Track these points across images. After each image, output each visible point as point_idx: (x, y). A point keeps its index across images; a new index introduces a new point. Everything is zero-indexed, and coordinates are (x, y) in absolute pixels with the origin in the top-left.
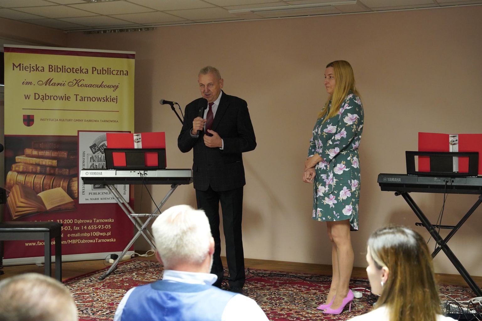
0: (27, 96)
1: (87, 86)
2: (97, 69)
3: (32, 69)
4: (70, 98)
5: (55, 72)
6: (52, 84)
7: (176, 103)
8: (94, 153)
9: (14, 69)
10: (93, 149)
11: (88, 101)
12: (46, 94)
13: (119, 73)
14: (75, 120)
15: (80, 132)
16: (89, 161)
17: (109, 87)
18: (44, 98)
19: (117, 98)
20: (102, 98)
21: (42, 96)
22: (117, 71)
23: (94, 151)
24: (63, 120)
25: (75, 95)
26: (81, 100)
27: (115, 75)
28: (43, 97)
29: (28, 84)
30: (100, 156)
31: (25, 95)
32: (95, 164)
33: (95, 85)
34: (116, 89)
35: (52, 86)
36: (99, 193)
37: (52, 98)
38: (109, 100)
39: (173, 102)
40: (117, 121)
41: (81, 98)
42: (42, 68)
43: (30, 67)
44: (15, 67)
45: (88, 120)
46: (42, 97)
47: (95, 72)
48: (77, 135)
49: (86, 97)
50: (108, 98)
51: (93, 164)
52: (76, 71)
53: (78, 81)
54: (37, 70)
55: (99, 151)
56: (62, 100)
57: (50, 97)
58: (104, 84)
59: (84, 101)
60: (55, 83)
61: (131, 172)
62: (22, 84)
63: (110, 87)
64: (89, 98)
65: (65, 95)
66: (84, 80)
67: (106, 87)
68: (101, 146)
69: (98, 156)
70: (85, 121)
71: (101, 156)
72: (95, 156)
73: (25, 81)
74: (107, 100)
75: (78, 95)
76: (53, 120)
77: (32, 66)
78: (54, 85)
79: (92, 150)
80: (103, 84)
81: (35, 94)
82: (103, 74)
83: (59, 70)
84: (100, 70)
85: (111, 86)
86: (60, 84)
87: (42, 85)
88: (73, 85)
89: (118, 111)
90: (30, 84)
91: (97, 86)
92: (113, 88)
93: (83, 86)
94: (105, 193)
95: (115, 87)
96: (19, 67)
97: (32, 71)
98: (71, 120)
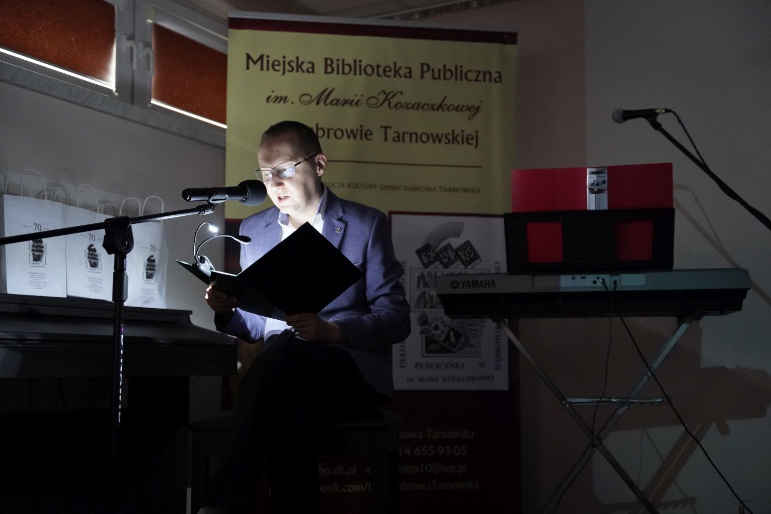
1: (410, 106)
2: (431, 67)
3: (288, 67)
4: (371, 134)
5: (338, 73)
6: (331, 103)
7: (667, 111)
8: (426, 266)
9: (248, 68)
11: (411, 141)
13: (481, 76)
14: (382, 187)
15: (394, 216)
16: (416, 286)
17: (459, 108)
19: (477, 137)
20: (442, 134)
22: (476, 74)
23: (426, 262)
25: (382, 127)
27: (471, 81)
29: (279, 102)
32: (429, 294)
33: (428, 104)
34: (474, 114)
35: (332, 105)
36: (438, 366)
37: (332, 133)
38: (459, 139)
39: (655, 110)
40: (479, 191)
41: (396, 135)
42: (310, 65)
43: (284, 62)
44: (251, 63)
45: (413, 188)
47: (428, 76)
49: (407, 133)
50: (458, 135)
51: (424, 293)
52: (384, 71)
53: (388, 94)
54: (300, 70)
55: (438, 263)
56: (355, 137)
58: (448, 102)
59: (404, 141)
60: (338, 100)
61: (573, 278)
62: (266, 100)
63: (461, 110)
64: (414, 136)
65: (361, 126)
66: (402, 93)
67: (453, 109)
68: (441, 249)
69: (435, 273)
70: (406, 188)
72: (429, 273)
73: (273, 95)
74: (455, 139)
75: (390, 127)
76: (333, 185)
77: (287, 60)
78: (336, 104)
79: (421, 259)
80: (445, 103)
82: (445, 79)
83: (347, 69)
84: (439, 70)
85: (464, 108)
86: (349, 102)
87: (310, 104)
88: (379, 104)
89: (481, 167)
90: (284, 102)
91: (431, 106)
92: (467, 111)
93: (401, 107)
94: (451, 364)
95: (471, 110)
96: (259, 63)
97: (289, 71)
98: (374, 187)
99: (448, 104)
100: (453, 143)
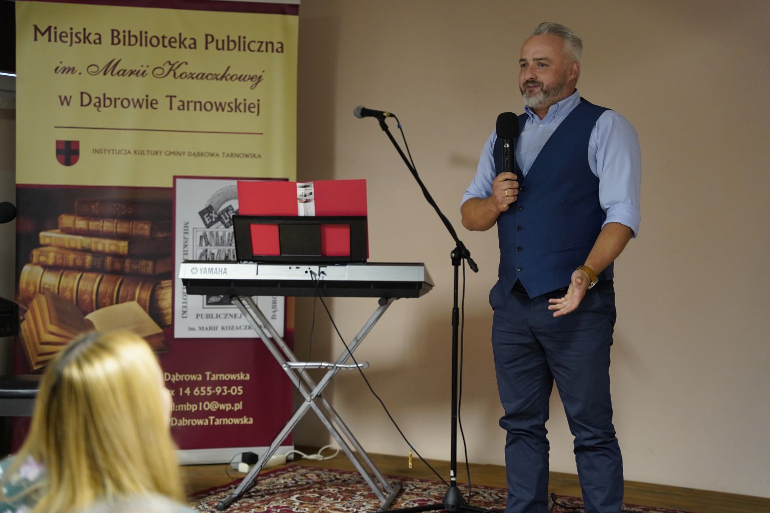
0: (65, 98)
1: (194, 76)
2: (215, 38)
3: (75, 39)
4: (157, 103)
5: (124, 44)
6: (118, 73)
7: (392, 115)
8: (208, 226)
9: (36, 39)
10: (207, 217)
11: (195, 109)
12: (104, 95)
13: (263, 48)
14: (167, 153)
15: (178, 180)
16: (198, 244)
17: (242, 78)
18: (102, 102)
19: (258, 105)
20: (225, 103)
21: (96, 98)
22: (259, 44)
23: (208, 222)
24: (143, 153)
25: (167, 96)
26: (181, 107)
27: (254, 51)
28: (100, 102)
29: (67, 73)
30: (220, 234)
31: (60, 97)
32: (210, 251)
33: (212, 74)
34: (257, 84)
35: (118, 75)
36: (218, 316)
37: (118, 102)
38: (242, 107)
39: (383, 112)
40: (259, 156)
41: (181, 103)
42: (97, 37)
43: (71, 33)
44: (38, 34)
45: (196, 153)
46: (97, 100)
47: (212, 46)
48: (170, 185)
49: (192, 102)
50: (240, 104)
51: (206, 251)
52: (170, 42)
53: (174, 65)
54: (87, 41)
55: (219, 223)
56: (141, 107)
57: (114, 102)
58: (231, 72)
59: (188, 109)
60: (125, 71)
61: (290, 268)
62: (54, 71)
63: (244, 79)
64: (198, 105)
65: (147, 96)
66: (187, 64)
67: (236, 79)
68: (223, 211)
69: (217, 233)
70: (190, 154)
71: (224, 234)
72: (211, 233)
73: (61, 66)
74: (237, 107)
75: (175, 97)
76: (120, 152)
77: (74, 32)
78: (123, 74)
79: (203, 219)
80: (228, 73)
81: (82, 93)
82: (228, 49)
83: (133, 40)
84: (223, 41)
85: (247, 77)
86: (135, 73)
87: (97, 74)
88: (163, 75)
89: (262, 134)
90: (72, 73)
91: (215, 76)
92: (250, 81)
93: (186, 77)
94: (230, 315)
95: (254, 80)
96: (47, 33)
97: (76, 42)
98: (159, 153)
99: (232, 75)
100: (236, 111)
